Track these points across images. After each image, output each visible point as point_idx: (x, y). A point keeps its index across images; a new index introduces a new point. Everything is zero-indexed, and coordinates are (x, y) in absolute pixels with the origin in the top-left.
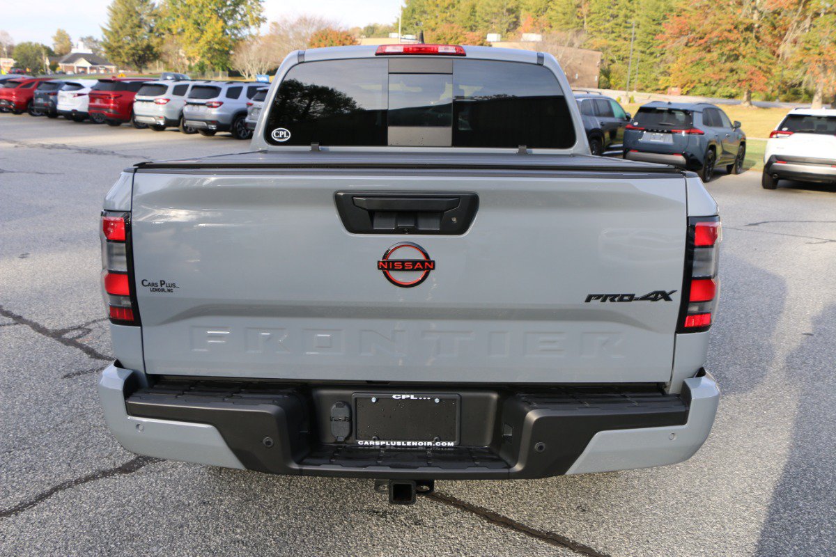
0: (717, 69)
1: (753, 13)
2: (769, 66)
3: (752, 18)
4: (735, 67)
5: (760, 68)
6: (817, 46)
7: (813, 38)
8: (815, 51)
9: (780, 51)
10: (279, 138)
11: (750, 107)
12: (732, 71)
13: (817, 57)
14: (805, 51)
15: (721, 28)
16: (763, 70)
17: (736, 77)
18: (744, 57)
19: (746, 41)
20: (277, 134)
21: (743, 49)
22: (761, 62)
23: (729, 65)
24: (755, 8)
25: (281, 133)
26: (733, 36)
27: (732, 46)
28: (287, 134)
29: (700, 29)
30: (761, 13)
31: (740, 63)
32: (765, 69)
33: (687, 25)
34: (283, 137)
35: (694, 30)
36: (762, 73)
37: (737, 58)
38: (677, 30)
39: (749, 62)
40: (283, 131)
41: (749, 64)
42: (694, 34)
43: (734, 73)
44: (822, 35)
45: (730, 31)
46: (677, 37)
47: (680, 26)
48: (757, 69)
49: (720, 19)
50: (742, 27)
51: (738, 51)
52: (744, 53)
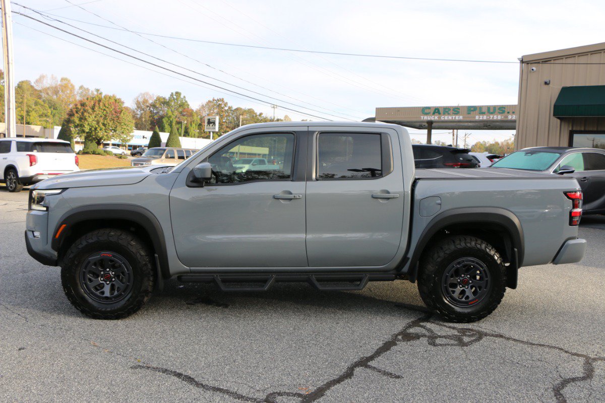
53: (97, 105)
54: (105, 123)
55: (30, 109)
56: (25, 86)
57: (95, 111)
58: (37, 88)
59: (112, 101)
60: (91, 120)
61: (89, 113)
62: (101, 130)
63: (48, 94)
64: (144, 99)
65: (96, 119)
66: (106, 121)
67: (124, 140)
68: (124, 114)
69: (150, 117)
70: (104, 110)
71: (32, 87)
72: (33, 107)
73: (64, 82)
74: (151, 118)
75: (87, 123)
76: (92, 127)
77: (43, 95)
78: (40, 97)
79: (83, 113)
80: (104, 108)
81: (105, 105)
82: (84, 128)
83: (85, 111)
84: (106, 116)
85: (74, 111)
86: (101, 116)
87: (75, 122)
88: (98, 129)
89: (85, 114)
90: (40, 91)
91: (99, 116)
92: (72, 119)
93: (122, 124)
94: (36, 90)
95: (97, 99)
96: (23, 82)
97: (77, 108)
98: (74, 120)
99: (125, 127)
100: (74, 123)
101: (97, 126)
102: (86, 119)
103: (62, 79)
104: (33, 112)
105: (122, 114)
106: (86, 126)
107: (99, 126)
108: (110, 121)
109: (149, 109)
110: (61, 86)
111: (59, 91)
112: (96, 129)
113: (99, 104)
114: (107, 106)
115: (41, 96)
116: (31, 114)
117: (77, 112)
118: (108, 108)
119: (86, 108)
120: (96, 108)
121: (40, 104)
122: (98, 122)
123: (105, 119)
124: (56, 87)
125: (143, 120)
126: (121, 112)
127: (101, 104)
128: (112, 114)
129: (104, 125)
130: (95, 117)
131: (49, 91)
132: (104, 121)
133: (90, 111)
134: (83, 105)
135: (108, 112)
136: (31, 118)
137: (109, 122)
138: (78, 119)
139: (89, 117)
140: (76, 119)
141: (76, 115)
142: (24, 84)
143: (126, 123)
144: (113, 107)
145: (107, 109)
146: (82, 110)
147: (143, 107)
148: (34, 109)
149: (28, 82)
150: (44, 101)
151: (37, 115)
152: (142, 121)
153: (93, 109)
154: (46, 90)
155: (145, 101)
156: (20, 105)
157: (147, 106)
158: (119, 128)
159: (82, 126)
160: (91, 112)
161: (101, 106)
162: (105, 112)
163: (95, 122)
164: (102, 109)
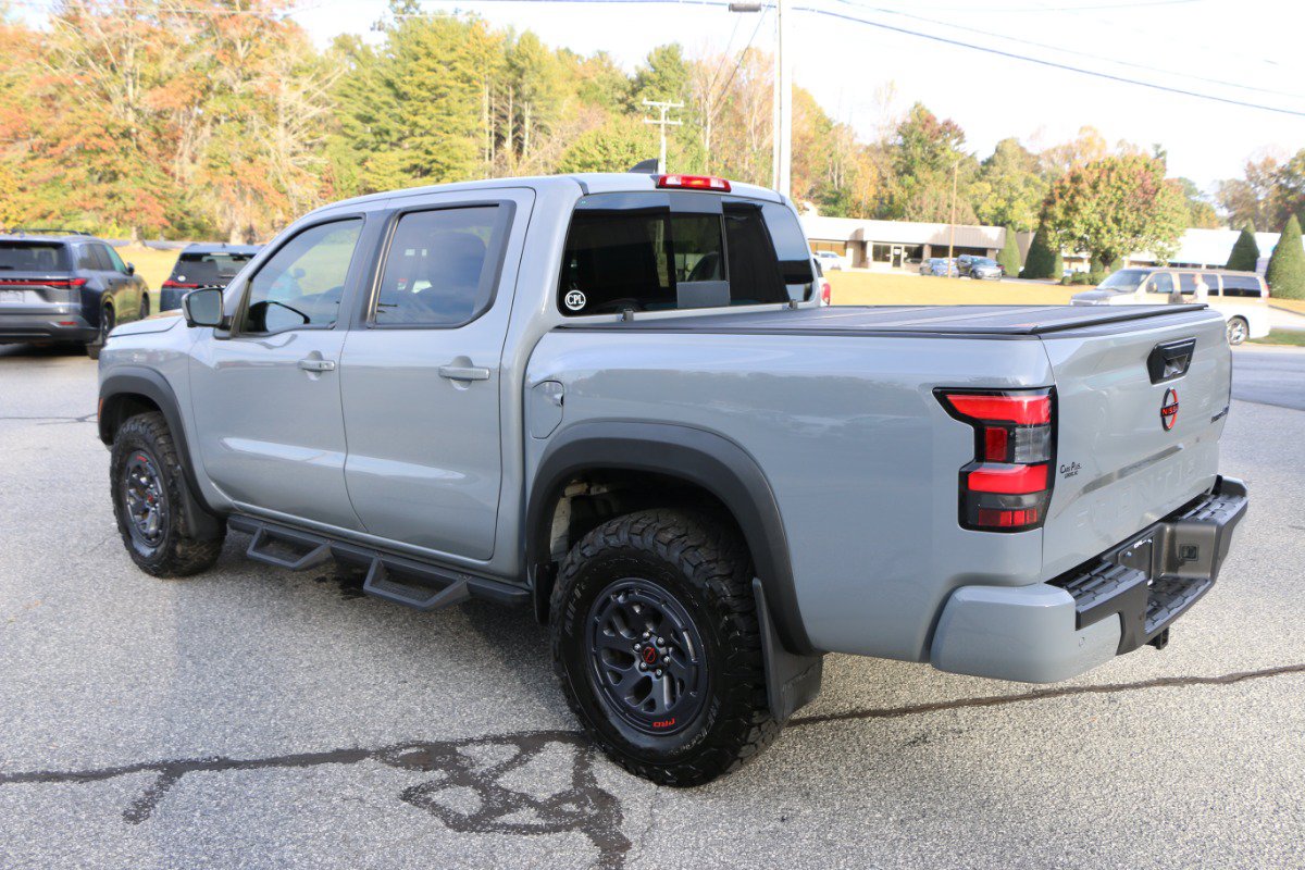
0: (88, 193)
1: (126, 112)
2: (164, 190)
3: (125, 119)
4: (116, 191)
5: (152, 193)
6: (227, 162)
7: (219, 153)
8: (225, 170)
9: (175, 168)
10: (573, 305)
11: (144, 248)
12: (111, 196)
13: (230, 179)
14: (212, 170)
15: (83, 132)
16: (157, 196)
17: (119, 205)
18: (126, 175)
19: (125, 152)
20: (572, 300)
21: (123, 164)
22: (152, 183)
23: (104, 188)
24: (128, 105)
25: (576, 298)
26: (107, 143)
27: (105, 158)
28: (582, 299)
29: (50, 131)
30: (137, 111)
31: (121, 185)
32: (160, 194)
33: (25, 124)
34: (578, 305)
35: (37, 133)
36: (156, 200)
37: (114, 177)
38: (9, 132)
39: (135, 183)
40: (577, 294)
41: (135, 186)
42: (39, 139)
43: (116, 199)
44: (230, 148)
45: (99, 136)
46: (11, 142)
47: (15, 123)
48: (149, 193)
49: (81, 118)
50: (116, 132)
51: (116, 166)
52: (125, 169)
53: (1104, 178)
54: (1120, 216)
55: (1015, 194)
56: (1009, 150)
57: (1098, 192)
58: (1030, 150)
59: (1140, 167)
60: (1088, 210)
61: (1084, 197)
62: (1109, 231)
63: (1052, 161)
64: (1267, 159)
65: (1099, 210)
66: (1121, 212)
67: (1160, 253)
68: (1163, 196)
69: (1277, 199)
70: (1119, 188)
71: (1022, 149)
72: (1021, 188)
73: (1087, 134)
74: (1280, 202)
75: (1078, 218)
76: (1090, 225)
77: (1044, 164)
78: (1036, 169)
79: (1072, 197)
80: (1119, 183)
81: (1121, 179)
82: (1074, 230)
83: (1078, 192)
84: (1121, 201)
85: (1057, 192)
86: (1111, 203)
87: (1056, 218)
88: (1103, 231)
89: (1078, 199)
90: (1038, 157)
91: (1107, 202)
92: (1050, 210)
93: (1158, 218)
94: (1030, 156)
95: (1108, 165)
96: (1005, 141)
97: (1062, 187)
98: (1054, 212)
99: (1164, 225)
100: (1054, 218)
101: (1101, 224)
102: (1077, 210)
103: (1082, 129)
104: (1020, 200)
105: (1159, 196)
106: (1077, 225)
107: (1105, 225)
108: (1131, 212)
109: (1277, 181)
110: (1080, 142)
111: (1074, 155)
112: (1098, 231)
113: (1108, 177)
114: (1126, 179)
115: (1040, 166)
116: (1014, 204)
117: (1061, 196)
118: (1127, 183)
119: (1081, 186)
120: (1101, 186)
121: (1034, 184)
122: (1103, 218)
123: (1118, 208)
124: (1070, 147)
125: (1261, 206)
126: (1157, 191)
127: (1113, 175)
128: (1135, 197)
129: (1117, 221)
130: (1098, 205)
131: (1054, 156)
132: (1117, 213)
133: (1088, 191)
134: (1075, 179)
135: (1128, 192)
136: (1016, 211)
137: (1126, 213)
138: (1062, 210)
139: (1085, 204)
140: (1058, 211)
141: (1059, 202)
142: (1008, 145)
143: (1168, 214)
144: (1139, 181)
145: (1125, 187)
146: (1072, 191)
147: (1263, 176)
148: (1021, 194)
149: (1013, 141)
150: (1044, 178)
151: (1027, 206)
152: (1257, 209)
153: (1094, 187)
154: (1049, 155)
155: (1269, 163)
156: (996, 187)
157: (1272, 176)
158: (1149, 228)
159: (1068, 224)
160: (1090, 195)
161: (1113, 180)
162: (1120, 192)
163: (1098, 216)
164: (1113, 187)
